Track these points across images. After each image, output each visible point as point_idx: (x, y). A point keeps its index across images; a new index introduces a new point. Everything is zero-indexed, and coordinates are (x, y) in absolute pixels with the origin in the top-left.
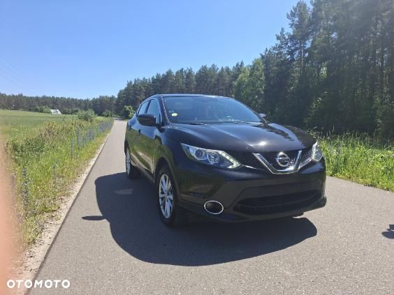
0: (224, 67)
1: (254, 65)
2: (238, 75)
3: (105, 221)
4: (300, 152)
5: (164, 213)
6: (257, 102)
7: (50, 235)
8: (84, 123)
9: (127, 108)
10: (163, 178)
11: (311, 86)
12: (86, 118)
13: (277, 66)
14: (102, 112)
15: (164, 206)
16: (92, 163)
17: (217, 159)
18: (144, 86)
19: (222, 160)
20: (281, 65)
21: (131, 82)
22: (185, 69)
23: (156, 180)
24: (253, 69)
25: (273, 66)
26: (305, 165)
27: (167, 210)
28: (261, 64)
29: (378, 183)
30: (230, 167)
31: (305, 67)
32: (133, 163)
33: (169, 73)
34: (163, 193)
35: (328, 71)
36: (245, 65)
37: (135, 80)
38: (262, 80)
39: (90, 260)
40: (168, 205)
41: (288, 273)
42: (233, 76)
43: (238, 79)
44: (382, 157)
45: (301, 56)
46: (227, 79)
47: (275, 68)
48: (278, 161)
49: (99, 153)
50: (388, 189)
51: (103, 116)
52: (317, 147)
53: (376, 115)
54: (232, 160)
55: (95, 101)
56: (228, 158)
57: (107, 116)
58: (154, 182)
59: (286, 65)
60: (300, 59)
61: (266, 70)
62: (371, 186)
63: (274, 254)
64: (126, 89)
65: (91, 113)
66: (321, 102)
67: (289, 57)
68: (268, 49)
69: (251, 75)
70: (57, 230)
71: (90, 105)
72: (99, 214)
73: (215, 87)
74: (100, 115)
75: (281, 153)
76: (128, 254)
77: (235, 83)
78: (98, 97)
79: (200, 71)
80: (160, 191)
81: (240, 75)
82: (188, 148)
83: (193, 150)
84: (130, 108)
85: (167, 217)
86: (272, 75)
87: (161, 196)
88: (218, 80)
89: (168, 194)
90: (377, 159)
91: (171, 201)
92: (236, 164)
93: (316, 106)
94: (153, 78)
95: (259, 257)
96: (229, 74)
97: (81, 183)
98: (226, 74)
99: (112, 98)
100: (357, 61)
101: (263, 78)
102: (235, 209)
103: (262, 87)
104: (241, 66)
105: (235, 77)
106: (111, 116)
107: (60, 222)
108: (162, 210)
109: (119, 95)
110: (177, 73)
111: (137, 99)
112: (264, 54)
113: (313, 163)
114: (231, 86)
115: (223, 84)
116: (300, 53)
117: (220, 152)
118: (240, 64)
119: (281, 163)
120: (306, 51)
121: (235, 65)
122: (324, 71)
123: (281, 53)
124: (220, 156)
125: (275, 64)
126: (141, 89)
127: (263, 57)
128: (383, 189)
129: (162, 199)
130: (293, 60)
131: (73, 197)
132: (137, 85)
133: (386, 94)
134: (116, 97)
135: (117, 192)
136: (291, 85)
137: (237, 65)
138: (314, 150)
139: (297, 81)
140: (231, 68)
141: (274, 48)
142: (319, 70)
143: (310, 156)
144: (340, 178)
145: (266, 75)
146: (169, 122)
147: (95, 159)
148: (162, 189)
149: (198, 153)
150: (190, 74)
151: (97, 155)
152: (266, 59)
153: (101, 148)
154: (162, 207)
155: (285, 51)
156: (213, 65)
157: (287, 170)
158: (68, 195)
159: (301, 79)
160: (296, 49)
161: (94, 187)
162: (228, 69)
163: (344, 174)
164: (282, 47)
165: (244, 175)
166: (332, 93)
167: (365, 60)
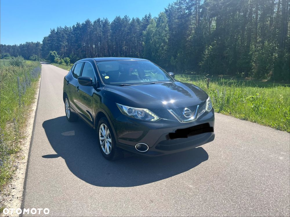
0: (135, 18)
1: (160, 18)
2: (147, 25)
3: (60, 158)
4: (198, 106)
5: (104, 151)
6: (163, 49)
7: (21, 172)
8: (16, 68)
9: (52, 53)
10: (102, 126)
11: (204, 36)
12: (17, 64)
13: (178, 19)
14: (29, 57)
15: (105, 145)
16: (34, 108)
17: (143, 114)
18: (66, 34)
19: (147, 115)
20: (181, 18)
21: (54, 30)
22: (102, 19)
23: (96, 127)
24: (159, 21)
25: (175, 19)
26: (201, 115)
27: (107, 149)
28: (165, 16)
29: (249, 117)
30: (152, 120)
31: (199, 20)
32: (72, 110)
33: (88, 22)
34: (102, 136)
35: (217, 24)
36: (152, 17)
37: (58, 28)
38: (166, 31)
39: (58, 188)
40: (107, 146)
41: (191, 186)
42: (142, 26)
43: (147, 29)
44: (252, 98)
45: (196, 11)
46: (138, 28)
47: (176, 20)
48: (184, 114)
49: (37, 98)
50: (255, 122)
51: (30, 60)
52: (209, 101)
53: (251, 60)
54: (153, 115)
55: (22, 47)
56: (150, 113)
57: (35, 60)
58: (94, 128)
59: (185, 18)
60: (196, 14)
61: (169, 21)
62: (244, 119)
63: (182, 174)
64: (50, 36)
65: (20, 59)
66: (212, 49)
67: (187, 11)
68: (171, 4)
69: (157, 26)
70: (25, 167)
71: (18, 50)
72: (54, 153)
73: (128, 35)
74: (28, 58)
75: (186, 109)
76: (84, 182)
77: (145, 32)
78: (25, 43)
79: (114, 21)
80: (100, 135)
81: (148, 26)
82: (122, 107)
83: (125, 109)
84: (54, 53)
85: (107, 154)
86: (174, 26)
87: (101, 138)
88: (130, 29)
89: (107, 138)
90: (249, 99)
91: (110, 143)
92: (156, 118)
93: (208, 52)
94: (73, 27)
95: (173, 177)
96: (139, 24)
97: (31, 127)
98: (137, 24)
99: (38, 44)
100: (239, 17)
101: (167, 29)
102: (157, 148)
103: (166, 36)
104: (149, 17)
105: (144, 27)
106: (38, 60)
107: (25, 160)
108: (103, 148)
109: (44, 41)
110: (95, 22)
111: (60, 45)
112: (167, 8)
113: (206, 113)
114: (141, 34)
115: (135, 33)
116: (196, 8)
117: (145, 110)
118: (148, 16)
119: (186, 115)
120: (200, 7)
121: (144, 17)
122: (214, 24)
123: (181, 8)
124: (145, 112)
125: (176, 17)
126: (63, 37)
127: (167, 11)
128: (252, 121)
129: (102, 141)
130: (190, 14)
131: (29, 139)
132: (60, 33)
133: (258, 43)
134: (41, 43)
135: (63, 134)
136: (189, 35)
137: (146, 16)
138: (207, 103)
139: (193, 31)
140: (141, 19)
141: (176, 4)
142: (210, 23)
143: (205, 108)
144: (224, 114)
145: (169, 26)
146: (104, 84)
147: (36, 104)
148: (101, 134)
149: (130, 111)
150: (106, 23)
151: (36, 100)
152: (169, 13)
153: (38, 93)
154: (102, 147)
155: (184, 6)
156: (126, 17)
157: (190, 119)
158: (24, 138)
159: (197, 29)
160: (193, 5)
161: (43, 130)
162: (138, 20)
163: (227, 111)
164: (182, 3)
165: (162, 125)
166: (220, 42)
167: (244, 16)
